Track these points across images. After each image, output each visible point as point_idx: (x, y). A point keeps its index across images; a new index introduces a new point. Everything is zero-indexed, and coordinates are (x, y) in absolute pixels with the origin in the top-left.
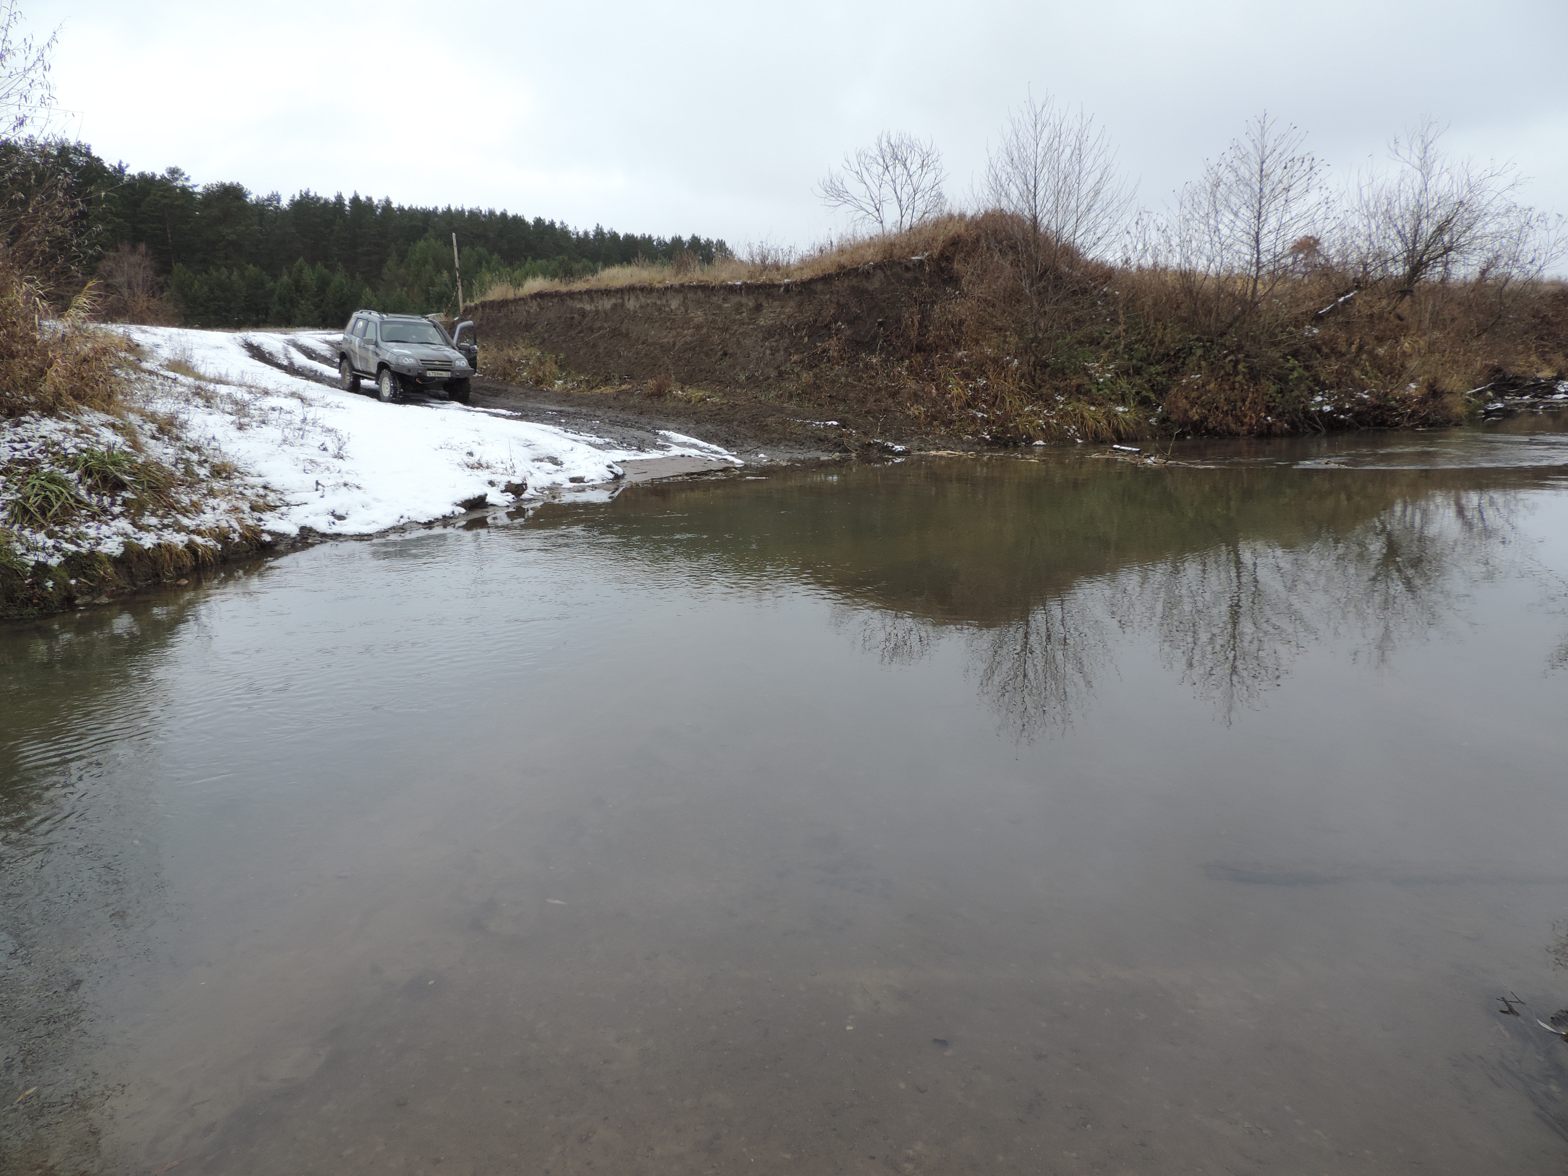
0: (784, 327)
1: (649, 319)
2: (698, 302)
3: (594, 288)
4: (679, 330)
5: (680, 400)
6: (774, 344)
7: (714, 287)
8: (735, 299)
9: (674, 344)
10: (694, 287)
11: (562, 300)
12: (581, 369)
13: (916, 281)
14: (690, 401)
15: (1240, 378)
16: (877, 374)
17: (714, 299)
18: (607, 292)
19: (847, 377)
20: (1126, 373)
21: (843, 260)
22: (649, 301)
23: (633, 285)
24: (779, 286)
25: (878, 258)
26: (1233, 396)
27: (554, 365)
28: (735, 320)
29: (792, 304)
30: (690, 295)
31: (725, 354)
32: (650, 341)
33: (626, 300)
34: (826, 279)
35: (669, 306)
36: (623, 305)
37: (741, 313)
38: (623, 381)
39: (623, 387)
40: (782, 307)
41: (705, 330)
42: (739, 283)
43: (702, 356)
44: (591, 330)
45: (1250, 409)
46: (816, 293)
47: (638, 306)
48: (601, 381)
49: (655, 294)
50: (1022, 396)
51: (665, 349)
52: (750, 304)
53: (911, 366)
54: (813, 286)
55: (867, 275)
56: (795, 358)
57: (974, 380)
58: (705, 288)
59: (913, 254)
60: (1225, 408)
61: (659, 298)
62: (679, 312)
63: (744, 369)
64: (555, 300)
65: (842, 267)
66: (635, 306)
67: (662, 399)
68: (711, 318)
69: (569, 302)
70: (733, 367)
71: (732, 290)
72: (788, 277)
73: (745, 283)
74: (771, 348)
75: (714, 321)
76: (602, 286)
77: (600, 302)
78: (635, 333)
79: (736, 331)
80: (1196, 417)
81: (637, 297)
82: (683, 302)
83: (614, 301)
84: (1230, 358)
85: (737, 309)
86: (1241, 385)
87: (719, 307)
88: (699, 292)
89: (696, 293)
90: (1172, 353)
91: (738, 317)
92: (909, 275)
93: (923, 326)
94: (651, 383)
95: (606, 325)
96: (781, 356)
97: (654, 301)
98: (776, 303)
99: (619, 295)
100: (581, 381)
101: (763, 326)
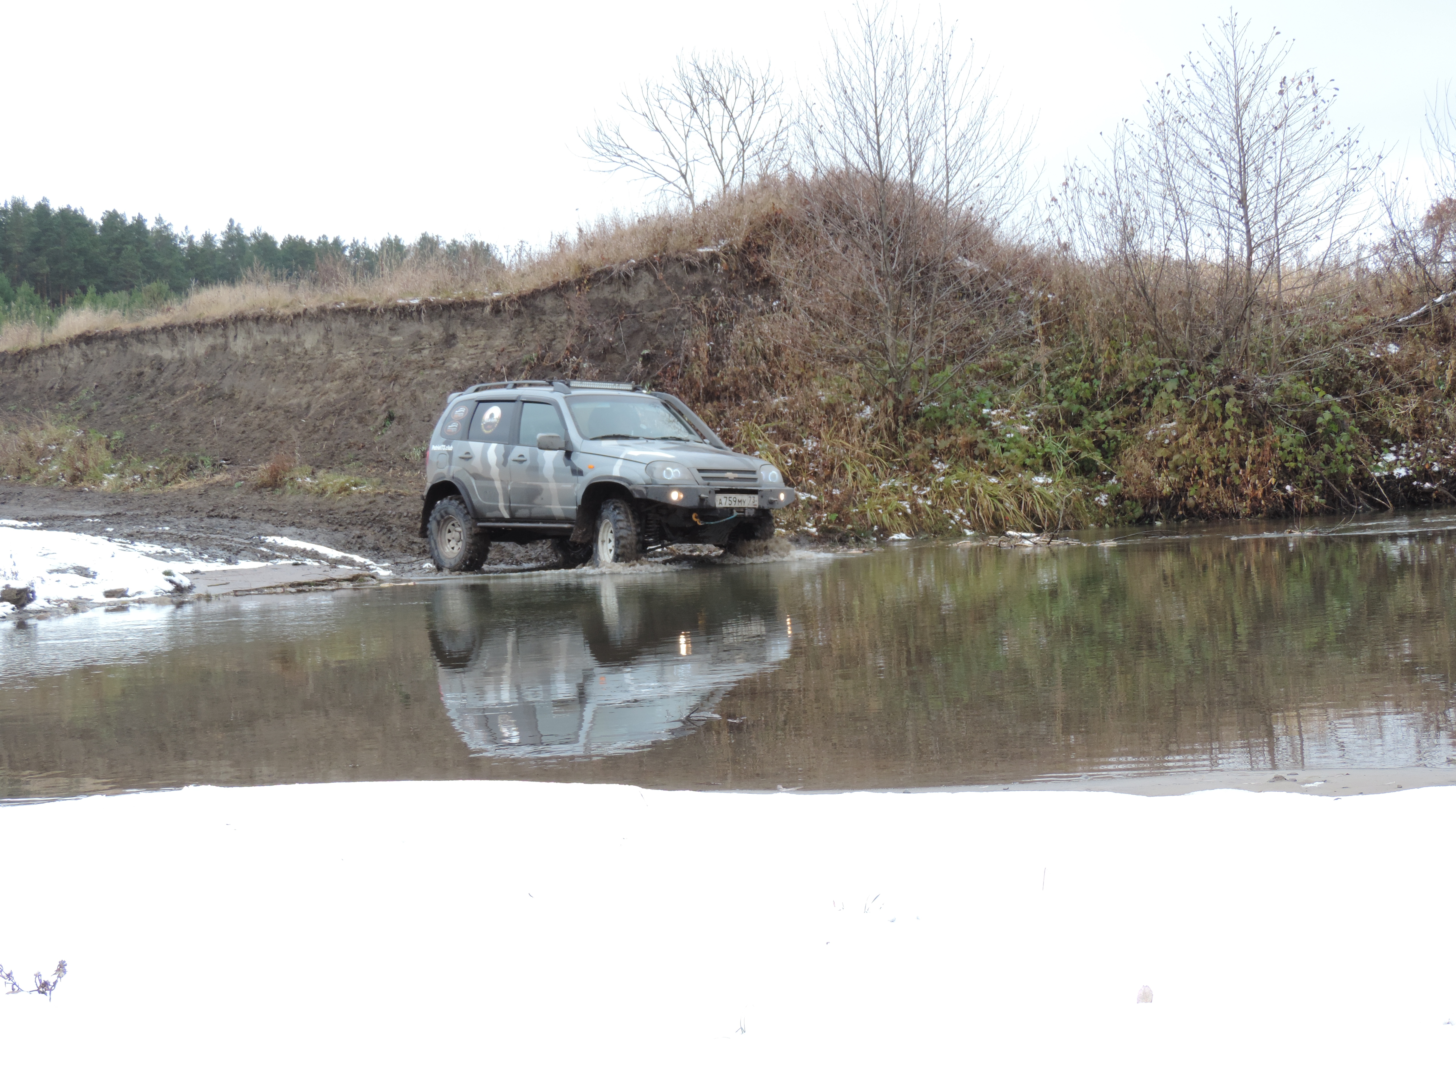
0: (490, 370)
1: (269, 369)
2: (349, 336)
3: (179, 322)
4: (318, 383)
5: (308, 492)
7: (374, 310)
8: (409, 328)
9: (308, 407)
10: (342, 311)
11: (124, 345)
12: (148, 453)
13: (706, 286)
14: (323, 492)
15: (1230, 424)
17: (376, 329)
18: (199, 327)
20: (1053, 422)
21: (591, 258)
22: (268, 338)
23: (242, 313)
24: (482, 305)
25: (643, 254)
26: (1223, 452)
27: (104, 450)
28: (409, 363)
29: (505, 331)
30: (336, 325)
31: (391, 418)
32: (269, 403)
33: (231, 339)
34: (560, 289)
35: (301, 344)
36: (225, 348)
37: (420, 351)
38: (216, 467)
39: (218, 477)
40: (489, 338)
41: (359, 381)
42: (416, 301)
43: (354, 422)
44: (172, 391)
45: (1253, 472)
46: (544, 313)
47: (250, 347)
48: (182, 470)
49: (277, 326)
50: (877, 465)
51: (291, 415)
52: (436, 334)
54: (538, 302)
55: (626, 280)
57: (799, 442)
58: (358, 312)
59: (701, 242)
60: (1212, 473)
61: (286, 332)
62: (318, 353)
63: (419, 440)
64: (112, 345)
65: (585, 269)
66: (245, 348)
67: (278, 492)
68: (369, 360)
69: (136, 348)
70: (400, 437)
71: (404, 313)
72: (498, 288)
73: (426, 303)
75: (374, 366)
76: (191, 317)
77: (188, 344)
78: (245, 393)
79: (411, 380)
80: (1167, 490)
81: (249, 333)
82: (326, 337)
83: (210, 340)
84: (1212, 392)
85: (414, 345)
86: (1234, 434)
87: (385, 343)
88: (351, 319)
89: (345, 321)
90: (1131, 389)
91: (415, 357)
92: (695, 278)
93: (716, 358)
94: (263, 470)
95: (196, 382)
97: (276, 336)
98: (480, 332)
99: (220, 331)
100: (148, 473)
101: (456, 371)
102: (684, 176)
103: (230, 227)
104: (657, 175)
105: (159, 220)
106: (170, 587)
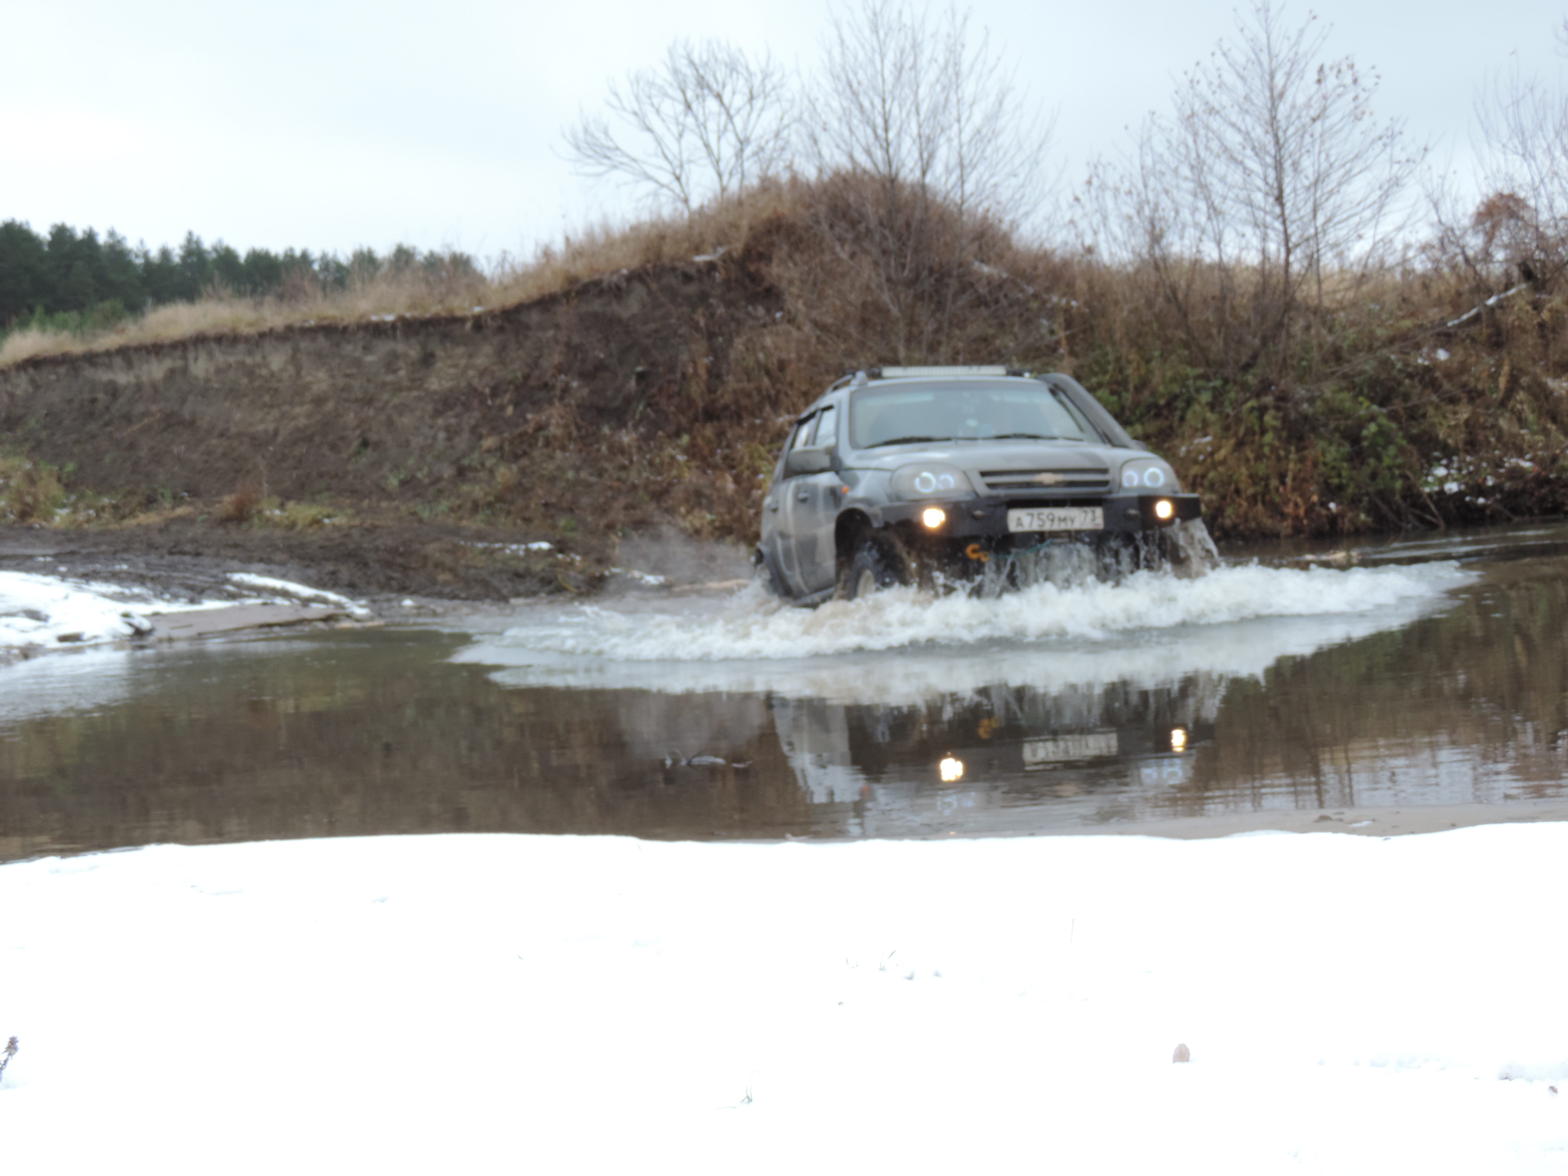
0: (473, 391)
1: (233, 393)
2: (319, 357)
3: (134, 343)
4: (286, 408)
5: (276, 525)
6: (453, 421)
7: (346, 328)
8: (384, 347)
9: (276, 433)
10: (310, 329)
11: (76, 370)
12: (103, 486)
13: (703, 297)
14: (294, 525)
15: (1269, 437)
16: (631, 462)
17: (348, 348)
18: (156, 349)
19: (578, 469)
21: (580, 268)
22: (231, 360)
23: (203, 333)
24: (462, 320)
25: (635, 263)
26: (1261, 469)
27: (55, 484)
28: (384, 385)
29: (487, 349)
30: (305, 344)
31: (365, 444)
32: (234, 430)
33: (191, 361)
34: (546, 303)
35: (267, 365)
36: (185, 370)
37: (395, 372)
38: (178, 500)
39: (181, 511)
40: (471, 356)
41: (330, 406)
42: (391, 318)
43: (325, 450)
44: (128, 419)
45: (1294, 489)
46: (529, 329)
47: (212, 369)
48: (140, 504)
49: (241, 347)
51: (258, 442)
52: (412, 353)
53: (693, 445)
54: (523, 318)
55: (617, 292)
56: (489, 442)
58: (329, 330)
59: (698, 250)
60: (1251, 491)
61: (250, 353)
62: (285, 376)
63: (396, 467)
64: (62, 370)
65: (572, 280)
66: (207, 371)
67: (245, 526)
68: (341, 382)
69: (88, 372)
70: (376, 465)
71: (378, 330)
72: (479, 303)
73: (402, 319)
74: (447, 429)
75: (346, 388)
76: (148, 338)
77: (145, 367)
78: (206, 419)
79: (387, 402)
81: (211, 355)
82: (293, 357)
83: (168, 363)
84: (1250, 404)
85: (389, 365)
86: (1274, 449)
87: (357, 363)
88: (321, 338)
89: (314, 340)
90: (1162, 402)
91: (390, 378)
92: (691, 289)
93: (715, 375)
94: (227, 502)
95: (154, 408)
96: (462, 441)
97: (240, 358)
98: (460, 350)
99: (179, 353)
100: (103, 508)
101: (435, 392)
102: (678, 179)
103: (189, 240)
104: (649, 178)
105: (112, 234)
106: (128, 631)
